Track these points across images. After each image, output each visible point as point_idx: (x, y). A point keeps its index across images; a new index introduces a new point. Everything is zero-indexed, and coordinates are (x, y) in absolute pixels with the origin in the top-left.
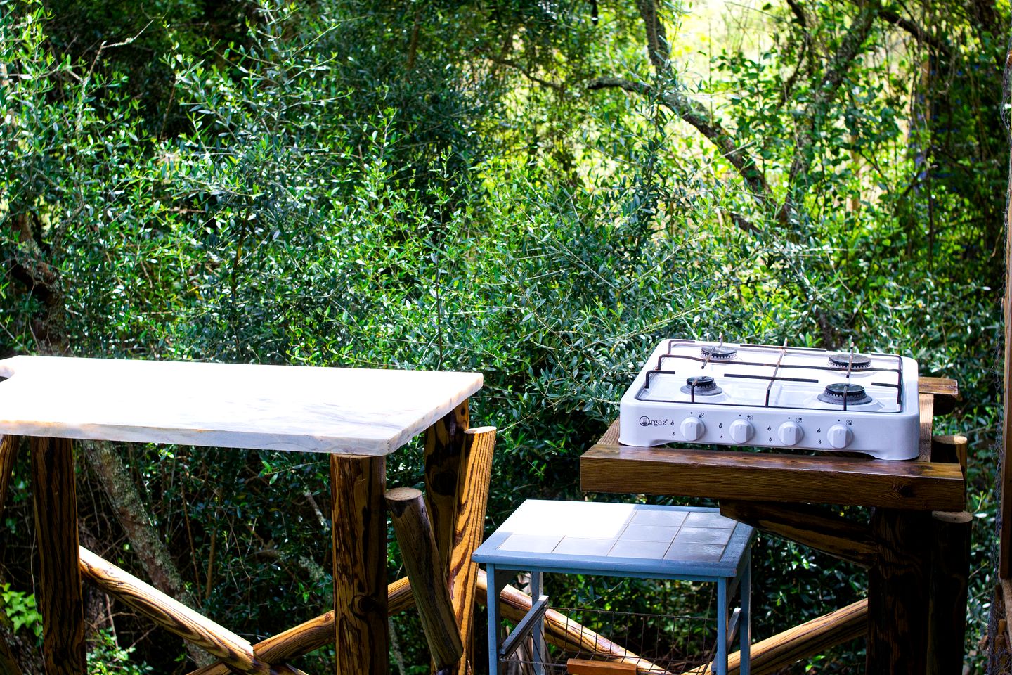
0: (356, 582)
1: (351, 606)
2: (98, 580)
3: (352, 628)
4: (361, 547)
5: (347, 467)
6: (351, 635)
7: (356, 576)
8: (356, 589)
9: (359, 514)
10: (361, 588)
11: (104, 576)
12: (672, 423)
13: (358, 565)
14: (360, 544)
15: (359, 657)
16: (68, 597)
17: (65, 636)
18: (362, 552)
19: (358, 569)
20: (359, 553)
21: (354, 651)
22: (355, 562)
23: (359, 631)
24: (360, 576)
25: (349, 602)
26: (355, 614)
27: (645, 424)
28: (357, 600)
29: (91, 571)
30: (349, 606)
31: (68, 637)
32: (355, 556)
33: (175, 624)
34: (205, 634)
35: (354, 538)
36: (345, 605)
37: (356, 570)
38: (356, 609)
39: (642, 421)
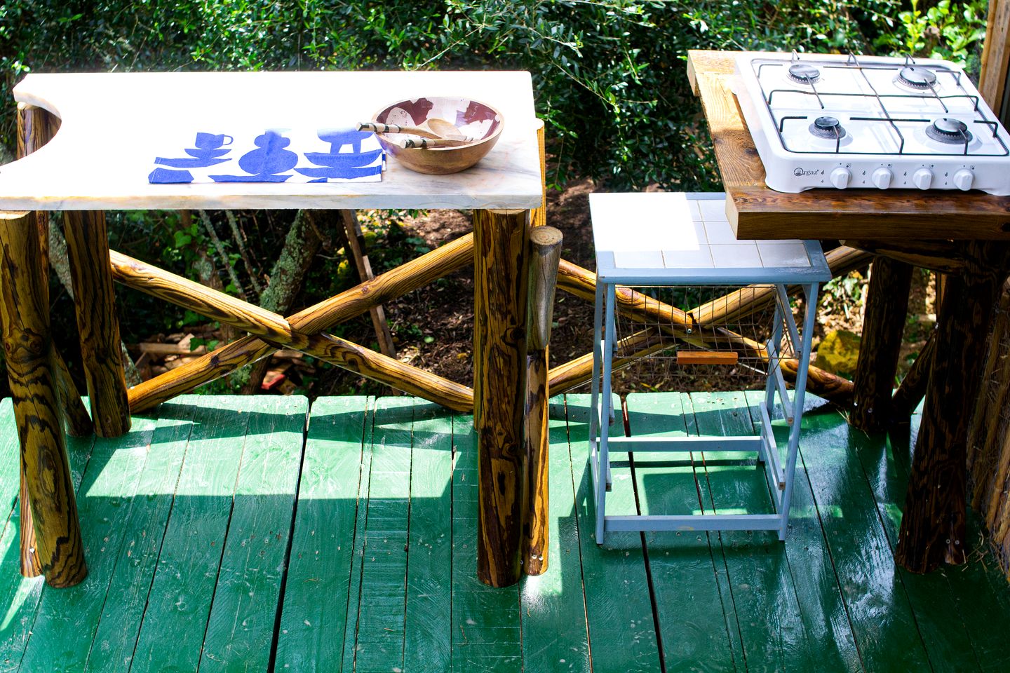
0: (509, 317)
1: (504, 338)
2: (127, 278)
3: (502, 353)
4: (515, 288)
5: (504, 222)
6: (502, 360)
7: (509, 312)
8: (509, 323)
9: (514, 262)
10: (513, 322)
11: (132, 273)
12: (823, 173)
13: (512, 303)
14: (513, 286)
15: (509, 378)
16: (107, 302)
17: (106, 337)
18: (515, 291)
19: (512, 307)
20: (513, 293)
21: (505, 373)
22: (509, 301)
23: (509, 357)
24: (512, 311)
25: (502, 334)
26: (507, 344)
27: (799, 174)
28: (509, 332)
29: (119, 271)
30: (501, 338)
31: (109, 337)
32: (509, 295)
33: (211, 310)
34: (242, 315)
35: (508, 280)
36: (497, 337)
37: (509, 308)
38: (509, 339)
39: (796, 172)
